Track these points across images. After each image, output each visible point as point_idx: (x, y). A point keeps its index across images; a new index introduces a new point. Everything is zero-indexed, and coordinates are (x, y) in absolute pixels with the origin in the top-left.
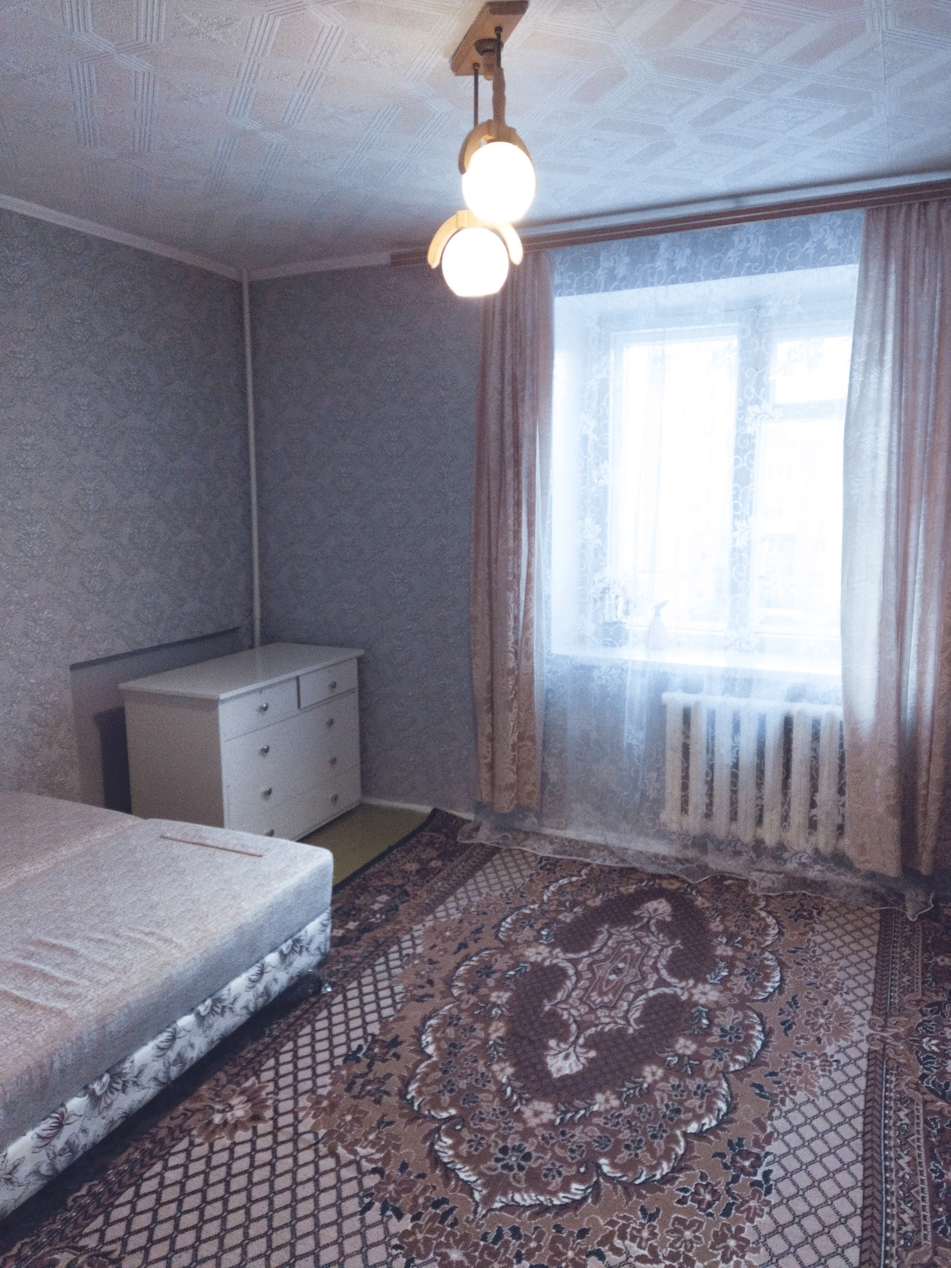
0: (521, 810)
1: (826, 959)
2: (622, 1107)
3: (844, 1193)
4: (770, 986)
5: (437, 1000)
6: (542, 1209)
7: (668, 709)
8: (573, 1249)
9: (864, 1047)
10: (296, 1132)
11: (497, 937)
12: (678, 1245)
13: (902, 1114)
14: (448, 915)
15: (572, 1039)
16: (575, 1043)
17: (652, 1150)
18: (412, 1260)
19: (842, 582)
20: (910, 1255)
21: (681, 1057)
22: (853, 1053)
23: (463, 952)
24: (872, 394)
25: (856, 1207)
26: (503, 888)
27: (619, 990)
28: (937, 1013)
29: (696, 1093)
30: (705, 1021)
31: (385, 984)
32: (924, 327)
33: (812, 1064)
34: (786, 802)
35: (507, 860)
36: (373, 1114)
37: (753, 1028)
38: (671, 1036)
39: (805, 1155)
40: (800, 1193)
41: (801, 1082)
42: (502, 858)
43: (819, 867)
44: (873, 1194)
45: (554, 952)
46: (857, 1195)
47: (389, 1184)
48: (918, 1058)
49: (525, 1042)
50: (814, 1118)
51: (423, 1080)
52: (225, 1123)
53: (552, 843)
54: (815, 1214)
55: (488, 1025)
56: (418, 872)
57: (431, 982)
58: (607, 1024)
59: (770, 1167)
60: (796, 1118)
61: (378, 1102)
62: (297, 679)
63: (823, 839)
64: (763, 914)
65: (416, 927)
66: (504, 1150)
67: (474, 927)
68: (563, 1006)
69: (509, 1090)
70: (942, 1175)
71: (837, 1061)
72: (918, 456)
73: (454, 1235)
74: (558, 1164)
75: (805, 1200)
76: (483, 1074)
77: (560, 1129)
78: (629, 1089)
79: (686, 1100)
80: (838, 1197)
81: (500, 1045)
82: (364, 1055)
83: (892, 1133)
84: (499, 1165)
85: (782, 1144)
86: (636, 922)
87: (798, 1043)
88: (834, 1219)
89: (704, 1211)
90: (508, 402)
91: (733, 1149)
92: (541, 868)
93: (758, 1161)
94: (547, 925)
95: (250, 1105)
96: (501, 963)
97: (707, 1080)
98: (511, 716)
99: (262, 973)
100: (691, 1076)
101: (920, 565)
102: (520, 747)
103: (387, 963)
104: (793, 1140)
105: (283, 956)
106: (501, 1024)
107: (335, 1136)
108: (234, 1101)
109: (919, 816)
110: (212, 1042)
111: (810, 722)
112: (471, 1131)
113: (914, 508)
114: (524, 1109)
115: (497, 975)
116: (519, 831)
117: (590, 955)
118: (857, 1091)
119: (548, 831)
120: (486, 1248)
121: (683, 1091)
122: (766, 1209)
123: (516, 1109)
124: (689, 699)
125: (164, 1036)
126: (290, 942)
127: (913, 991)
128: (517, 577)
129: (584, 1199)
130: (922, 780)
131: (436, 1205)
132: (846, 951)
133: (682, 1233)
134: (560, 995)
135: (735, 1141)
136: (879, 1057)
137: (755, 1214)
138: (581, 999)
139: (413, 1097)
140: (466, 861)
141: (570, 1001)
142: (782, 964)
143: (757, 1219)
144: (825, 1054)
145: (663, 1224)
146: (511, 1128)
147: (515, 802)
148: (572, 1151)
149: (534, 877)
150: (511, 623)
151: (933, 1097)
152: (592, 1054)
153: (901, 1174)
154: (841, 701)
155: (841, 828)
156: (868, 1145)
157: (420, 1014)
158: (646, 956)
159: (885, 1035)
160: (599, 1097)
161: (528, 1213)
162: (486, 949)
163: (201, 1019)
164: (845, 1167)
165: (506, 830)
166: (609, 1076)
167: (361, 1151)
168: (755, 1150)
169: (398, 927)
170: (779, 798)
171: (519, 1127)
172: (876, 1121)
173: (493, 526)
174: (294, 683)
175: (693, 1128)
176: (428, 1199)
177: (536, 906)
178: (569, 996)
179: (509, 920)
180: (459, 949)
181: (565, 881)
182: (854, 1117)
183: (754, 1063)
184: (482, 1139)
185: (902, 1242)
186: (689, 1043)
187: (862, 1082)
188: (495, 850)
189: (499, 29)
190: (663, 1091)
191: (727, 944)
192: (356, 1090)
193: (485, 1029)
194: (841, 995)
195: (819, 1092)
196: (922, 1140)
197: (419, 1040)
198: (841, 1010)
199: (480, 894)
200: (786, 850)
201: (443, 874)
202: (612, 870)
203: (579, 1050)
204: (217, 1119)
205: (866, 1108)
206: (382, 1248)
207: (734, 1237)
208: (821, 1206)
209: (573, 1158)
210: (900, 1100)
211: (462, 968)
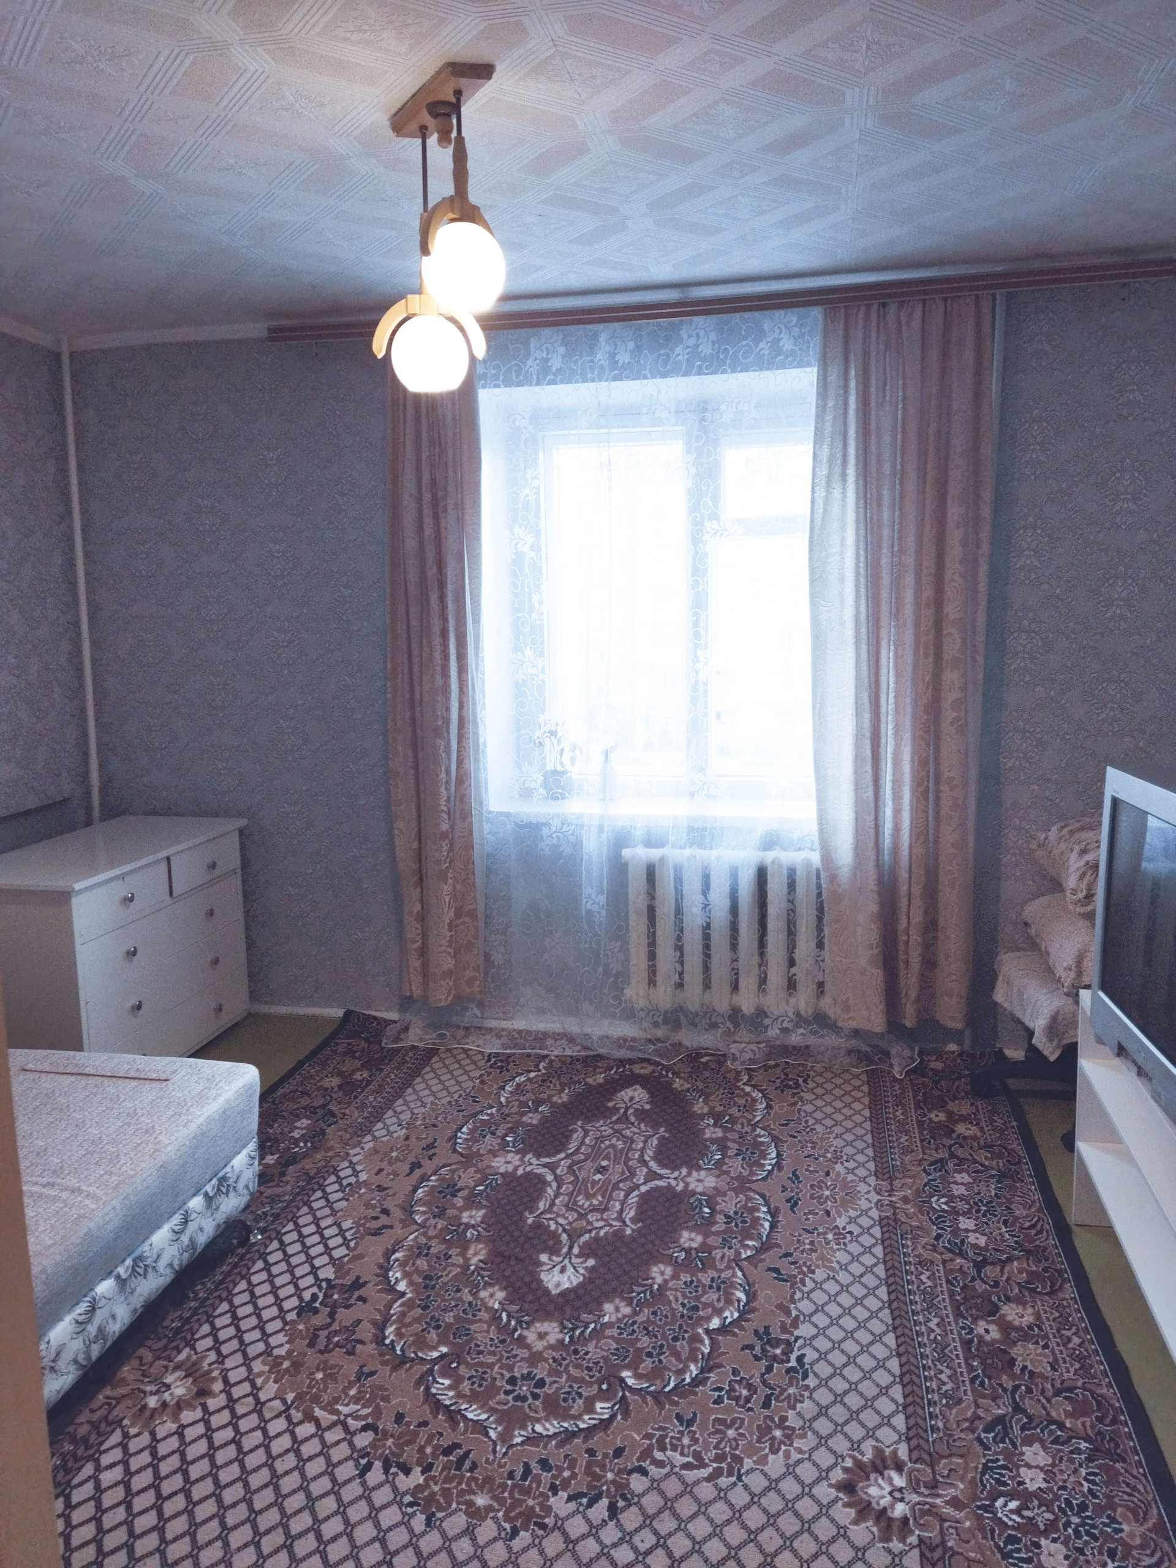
0: (460, 1001)
1: (819, 1128)
2: (635, 1313)
3: (881, 1365)
4: (768, 1164)
5: (398, 1231)
6: (568, 1436)
7: (630, 868)
8: (612, 1470)
9: (875, 1214)
10: (258, 1401)
11: (455, 1151)
12: (722, 1446)
13: (923, 1278)
14: (390, 1133)
15: (565, 1250)
16: (570, 1252)
17: (677, 1355)
18: (433, 1514)
19: (814, 715)
20: (954, 1412)
21: (688, 1251)
22: (865, 1222)
23: (418, 1173)
24: (835, 509)
25: (894, 1376)
26: (450, 1094)
27: (608, 1190)
28: (940, 1170)
29: (711, 1287)
30: (707, 1210)
31: (329, 1221)
32: (887, 439)
33: (825, 1239)
34: (763, 963)
35: (447, 1062)
36: (350, 1368)
37: (758, 1210)
38: (675, 1230)
39: (836, 1334)
40: (838, 1372)
41: (818, 1259)
42: (442, 1060)
43: (801, 1031)
44: (908, 1361)
45: (526, 1159)
46: (894, 1364)
47: (387, 1439)
48: (930, 1219)
49: (512, 1262)
50: (837, 1294)
51: (398, 1321)
52: (164, 1405)
53: (499, 1037)
54: (856, 1389)
55: (465, 1249)
56: (340, 1087)
57: (385, 1212)
58: (601, 1228)
59: (803, 1351)
60: (820, 1297)
61: (351, 1353)
62: (168, 859)
63: (803, 1001)
64: (748, 1089)
65: (352, 1152)
66: (512, 1381)
67: (424, 1144)
68: (548, 1216)
69: (504, 1316)
70: (971, 1331)
71: (850, 1233)
72: (886, 579)
73: (476, 1480)
74: (576, 1386)
75: (844, 1378)
76: (470, 1303)
77: (571, 1348)
78: (639, 1294)
79: (702, 1296)
80: (875, 1369)
81: (482, 1268)
82: (321, 1304)
83: (917, 1298)
84: (510, 1397)
85: (810, 1325)
86: (612, 1114)
87: (808, 1219)
88: (875, 1391)
89: (743, 1407)
90: (427, 512)
91: (760, 1338)
92: (491, 1067)
93: (789, 1346)
94: (511, 1130)
95: (191, 1380)
96: (467, 1178)
97: (720, 1271)
98: (446, 888)
99: (186, 1221)
100: (703, 1270)
101: (892, 695)
102: (457, 926)
103: (325, 1196)
104: (821, 1320)
105: (209, 1199)
106: (480, 1246)
107: (307, 1400)
108: (169, 1379)
109: (902, 965)
110: (135, 1310)
111: (785, 872)
112: (469, 1366)
113: (884, 634)
114: (526, 1333)
115: (465, 1192)
116: (458, 1027)
117: (567, 1157)
118: (875, 1260)
119: (493, 1024)
120: (514, 1486)
121: (696, 1287)
122: (806, 1394)
123: (516, 1335)
124: (654, 854)
125: (82, 1307)
126: (214, 1181)
127: (913, 1151)
128: (447, 721)
129: (613, 1417)
130: (903, 924)
131: (447, 1451)
132: (838, 1117)
133: (725, 1433)
134: (542, 1205)
135: (762, 1330)
136: (891, 1222)
137: (797, 1401)
138: (566, 1206)
139: (393, 1341)
140: (398, 1069)
141: (555, 1209)
142: (776, 1140)
143: (799, 1405)
144: (837, 1227)
145: (703, 1427)
146: (515, 1356)
147: (453, 992)
148: (589, 1369)
149: (485, 1077)
150: (443, 776)
151: (950, 1256)
152: (591, 1262)
153: (932, 1337)
154: (817, 846)
155: (821, 985)
156: (897, 1313)
157: (381, 1250)
158: (630, 1149)
159: (894, 1199)
160: (608, 1307)
161: (554, 1443)
162: (444, 1166)
163: (122, 1282)
164: (878, 1338)
165: (440, 1028)
166: (615, 1283)
167: (345, 1410)
168: (784, 1337)
169: (330, 1154)
170: (756, 959)
171: (523, 1353)
172: (899, 1288)
173: (416, 661)
174: (164, 866)
175: (715, 1323)
176: (436, 1448)
177: (494, 1110)
178: (553, 1204)
179: (464, 1129)
180: (412, 1170)
181: (523, 1079)
182: (877, 1287)
183: (765, 1247)
184: (485, 1373)
185: (944, 1401)
186: (693, 1235)
187: (879, 1251)
188: (432, 1052)
189: (458, 93)
190: (676, 1290)
191: (715, 1125)
192: (321, 1343)
193: (463, 1254)
194: (842, 1163)
195: (838, 1268)
196: (947, 1300)
197: (386, 1277)
198: (845, 1179)
199: (424, 1105)
200: (767, 1017)
201: (374, 1086)
202: (574, 1060)
203: (574, 1260)
204: (152, 1402)
205: (888, 1277)
206: (395, 1507)
207: (778, 1427)
208: (860, 1381)
209: (591, 1377)
210: (920, 1263)
211: (420, 1191)
